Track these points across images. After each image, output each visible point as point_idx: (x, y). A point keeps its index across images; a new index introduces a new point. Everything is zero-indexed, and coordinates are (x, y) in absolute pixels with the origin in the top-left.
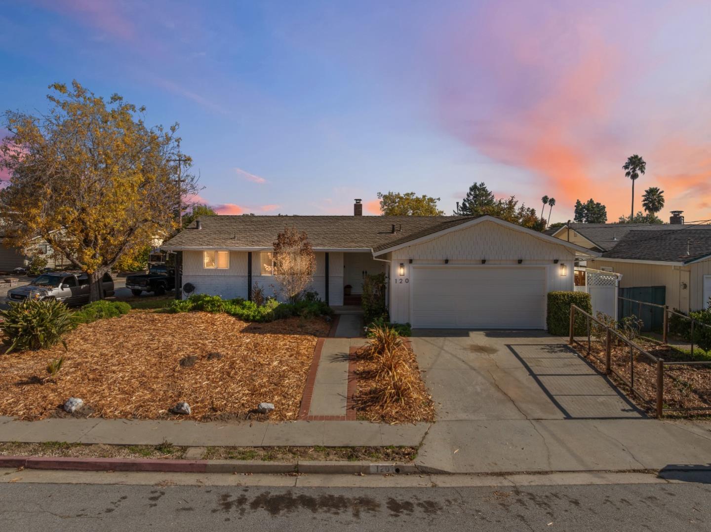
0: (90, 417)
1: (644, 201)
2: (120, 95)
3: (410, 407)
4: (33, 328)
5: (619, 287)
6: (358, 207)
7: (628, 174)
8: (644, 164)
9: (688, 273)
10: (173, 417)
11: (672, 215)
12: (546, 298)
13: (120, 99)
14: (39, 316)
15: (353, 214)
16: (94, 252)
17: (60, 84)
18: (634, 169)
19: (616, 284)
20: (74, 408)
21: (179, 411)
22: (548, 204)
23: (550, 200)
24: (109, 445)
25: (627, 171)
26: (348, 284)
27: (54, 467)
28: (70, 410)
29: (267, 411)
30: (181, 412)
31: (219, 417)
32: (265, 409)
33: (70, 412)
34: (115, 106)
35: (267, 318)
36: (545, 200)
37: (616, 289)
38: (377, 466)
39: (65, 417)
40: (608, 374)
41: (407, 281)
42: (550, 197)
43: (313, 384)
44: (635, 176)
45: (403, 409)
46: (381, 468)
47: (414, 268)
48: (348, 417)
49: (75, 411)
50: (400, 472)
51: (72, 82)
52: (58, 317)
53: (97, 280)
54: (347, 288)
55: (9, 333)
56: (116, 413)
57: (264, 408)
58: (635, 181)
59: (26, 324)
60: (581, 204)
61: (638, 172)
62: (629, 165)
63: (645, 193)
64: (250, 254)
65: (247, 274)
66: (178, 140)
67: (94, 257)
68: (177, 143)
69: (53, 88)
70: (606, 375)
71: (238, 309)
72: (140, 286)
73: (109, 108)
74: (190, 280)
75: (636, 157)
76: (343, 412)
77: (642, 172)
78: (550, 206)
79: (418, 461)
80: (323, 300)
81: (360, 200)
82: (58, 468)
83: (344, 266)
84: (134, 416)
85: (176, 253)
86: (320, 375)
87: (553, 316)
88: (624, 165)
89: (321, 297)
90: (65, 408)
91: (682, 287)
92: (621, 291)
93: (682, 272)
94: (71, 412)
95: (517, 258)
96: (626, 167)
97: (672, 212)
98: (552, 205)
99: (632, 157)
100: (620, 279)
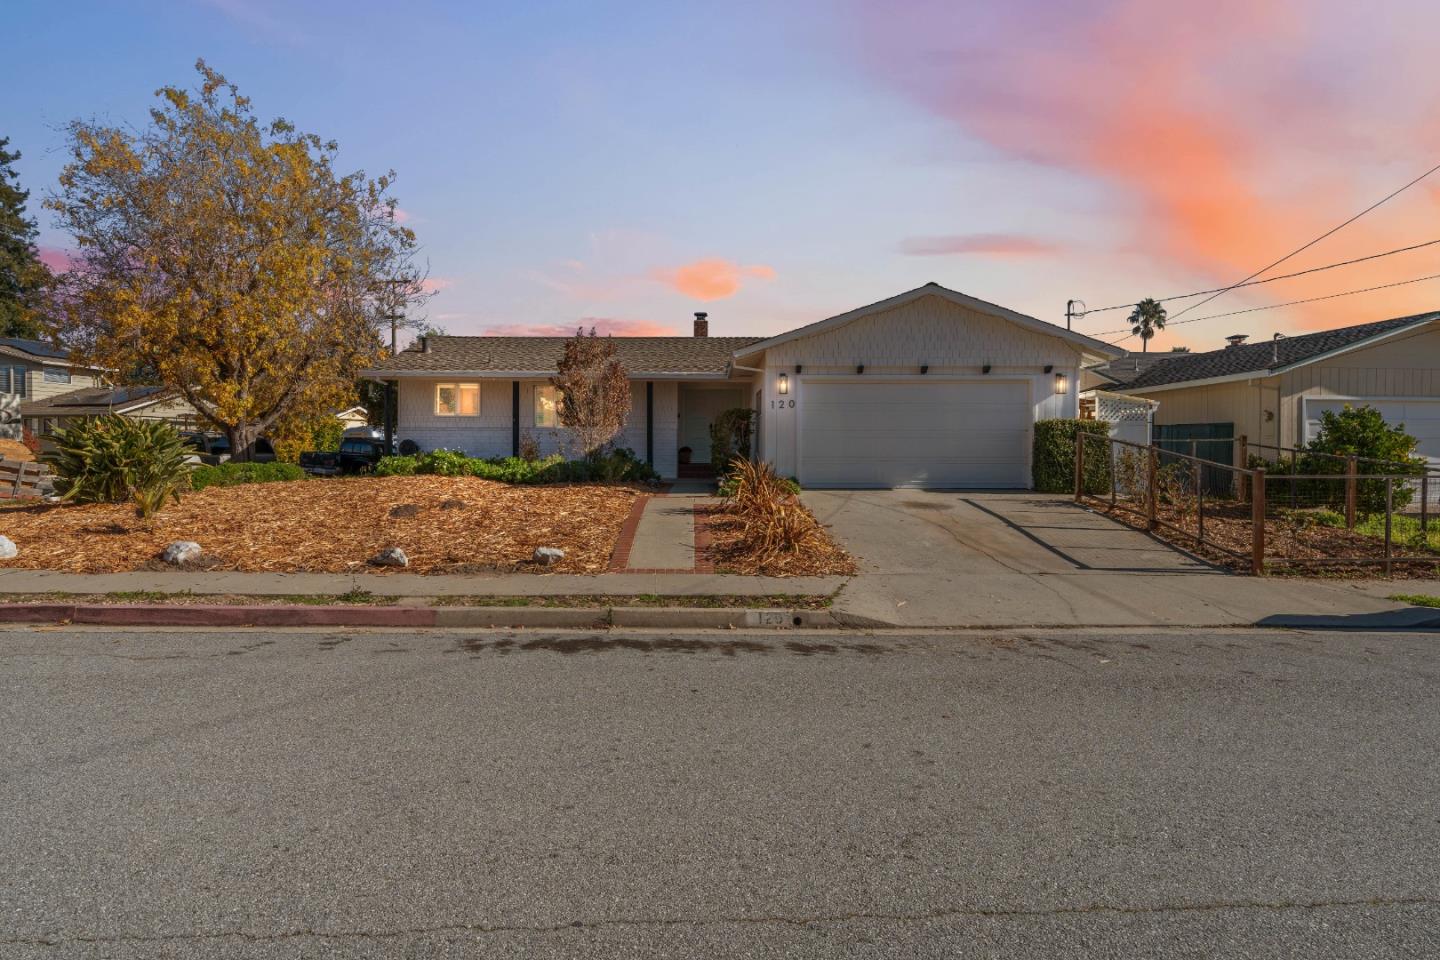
0: (213, 570)
2: (288, 121)
3: (810, 557)
4: (112, 459)
5: (1153, 422)
6: (701, 323)
8: (1163, 314)
9: (1276, 392)
10: (373, 570)
11: (1230, 344)
12: (1032, 432)
13: (290, 129)
14: (125, 439)
15: (691, 334)
16: (238, 388)
17: (177, 89)
18: (1146, 323)
19: (1149, 418)
20: (181, 557)
21: (385, 561)
24: (246, 595)
25: (1135, 325)
26: (684, 445)
27: (133, 621)
28: (175, 559)
29: (550, 559)
30: (390, 562)
31: (461, 569)
32: (548, 556)
33: (175, 563)
34: (280, 138)
35: (546, 477)
37: (1149, 426)
38: (760, 614)
39: (165, 571)
40: (1152, 529)
41: (792, 404)
43: (632, 536)
44: (1147, 334)
45: (798, 560)
46: (767, 617)
47: (804, 382)
48: (698, 570)
49: (186, 561)
50: (803, 624)
51: (195, 63)
52: (163, 448)
53: (245, 445)
54: (684, 452)
55: (67, 469)
56: (266, 565)
57: (544, 555)
58: (1147, 341)
59: (99, 452)
61: (1153, 326)
62: (1138, 316)
64: (516, 385)
65: (510, 425)
66: (392, 203)
67: (238, 395)
68: (389, 209)
69: (163, 96)
70: (1148, 531)
71: (498, 470)
72: (323, 468)
73: (266, 141)
74: (411, 436)
75: (1150, 302)
76: (690, 564)
77: (1160, 326)
79: (835, 607)
80: (644, 460)
81: (705, 315)
82: (141, 620)
83: (679, 416)
84: (301, 569)
85: (386, 384)
86: (643, 527)
87: (1045, 458)
88: (1130, 315)
89: (641, 455)
90: (165, 557)
91: (1265, 417)
92: (1157, 430)
93: (1263, 390)
94: (177, 563)
95: (981, 364)
96: (1133, 319)
97: (1229, 338)
99: (1143, 302)
100: (1155, 409)
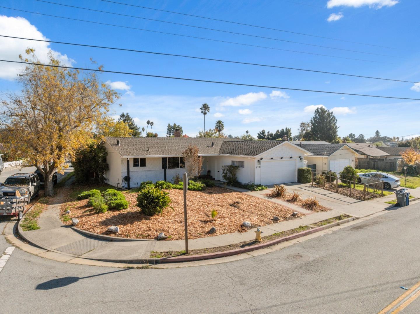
1: (216, 126)
7: (202, 112)
8: (209, 108)
12: (297, 171)
18: (205, 110)
22: (150, 124)
23: (151, 123)
36: (148, 122)
42: (151, 122)
44: (205, 114)
47: (262, 162)
58: (205, 116)
60: (170, 126)
61: (207, 111)
62: (203, 108)
63: (217, 123)
75: (206, 104)
76: (310, 211)
78: (151, 126)
91: (324, 164)
95: (290, 156)
96: (201, 109)
98: (152, 126)
99: (204, 104)
